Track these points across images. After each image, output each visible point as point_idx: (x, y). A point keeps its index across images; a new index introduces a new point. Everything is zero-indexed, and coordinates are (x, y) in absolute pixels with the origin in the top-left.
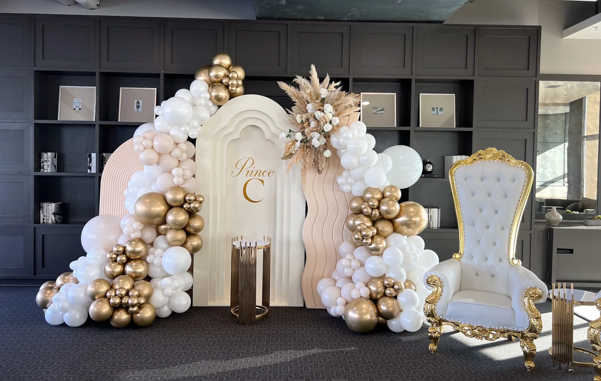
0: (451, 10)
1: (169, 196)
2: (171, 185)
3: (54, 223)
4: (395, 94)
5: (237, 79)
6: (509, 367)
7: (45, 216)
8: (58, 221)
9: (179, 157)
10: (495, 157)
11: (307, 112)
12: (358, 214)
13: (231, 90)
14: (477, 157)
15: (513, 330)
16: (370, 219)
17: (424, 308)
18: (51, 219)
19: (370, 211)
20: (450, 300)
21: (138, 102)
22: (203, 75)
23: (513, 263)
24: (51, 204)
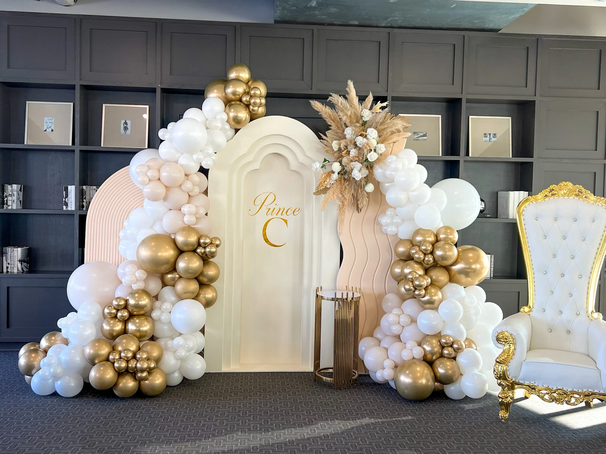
0: (512, 17)
1: (180, 239)
2: (180, 224)
3: (20, 272)
4: (440, 116)
5: (260, 96)
6: (594, 435)
7: (9, 264)
8: (25, 269)
9: (190, 192)
10: (570, 192)
11: (344, 137)
12: (406, 261)
13: (253, 110)
14: (549, 192)
15: (598, 392)
16: (422, 266)
17: (494, 369)
18: (17, 268)
19: (422, 256)
20: (524, 360)
21: (126, 123)
22: (216, 91)
23: (593, 317)
24: (17, 249)
